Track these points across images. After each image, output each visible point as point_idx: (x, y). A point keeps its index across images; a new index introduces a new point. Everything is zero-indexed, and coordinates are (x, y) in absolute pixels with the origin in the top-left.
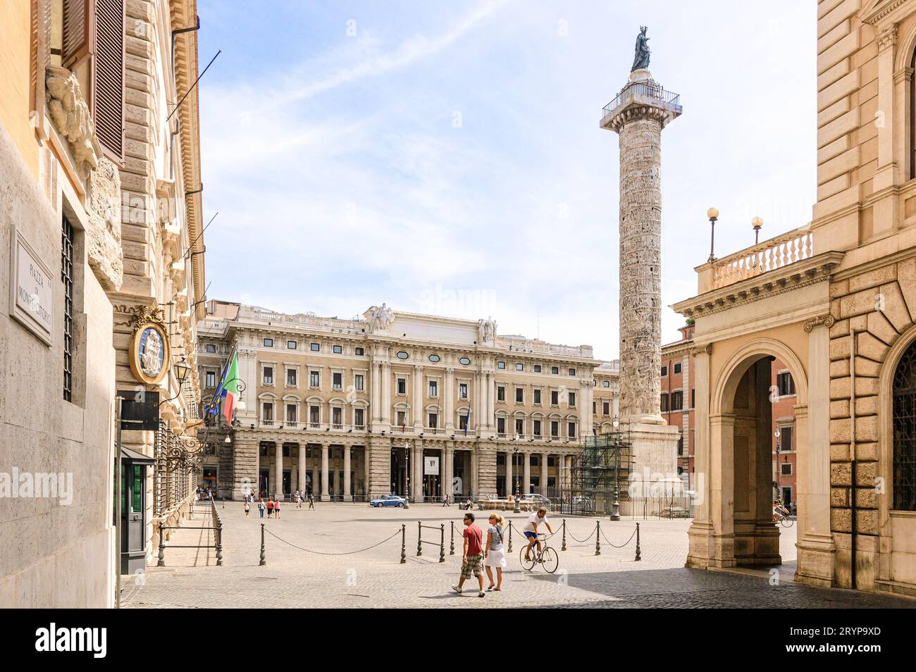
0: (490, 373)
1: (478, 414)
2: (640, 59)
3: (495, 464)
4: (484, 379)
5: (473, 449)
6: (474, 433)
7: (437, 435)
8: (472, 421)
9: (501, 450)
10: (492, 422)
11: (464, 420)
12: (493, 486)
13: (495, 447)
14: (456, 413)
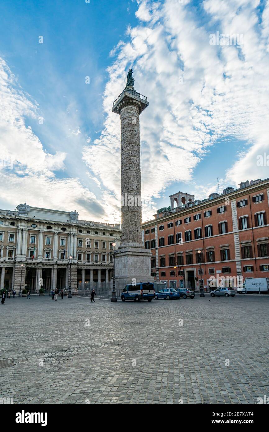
0: (75, 234)
1: (69, 252)
2: (129, 82)
3: (77, 274)
4: (72, 236)
5: (67, 268)
6: (67, 261)
7: (50, 261)
8: (66, 255)
9: (80, 268)
10: (75, 255)
11: (63, 255)
12: (75, 284)
13: (77, 266)
14: (59, 252)
